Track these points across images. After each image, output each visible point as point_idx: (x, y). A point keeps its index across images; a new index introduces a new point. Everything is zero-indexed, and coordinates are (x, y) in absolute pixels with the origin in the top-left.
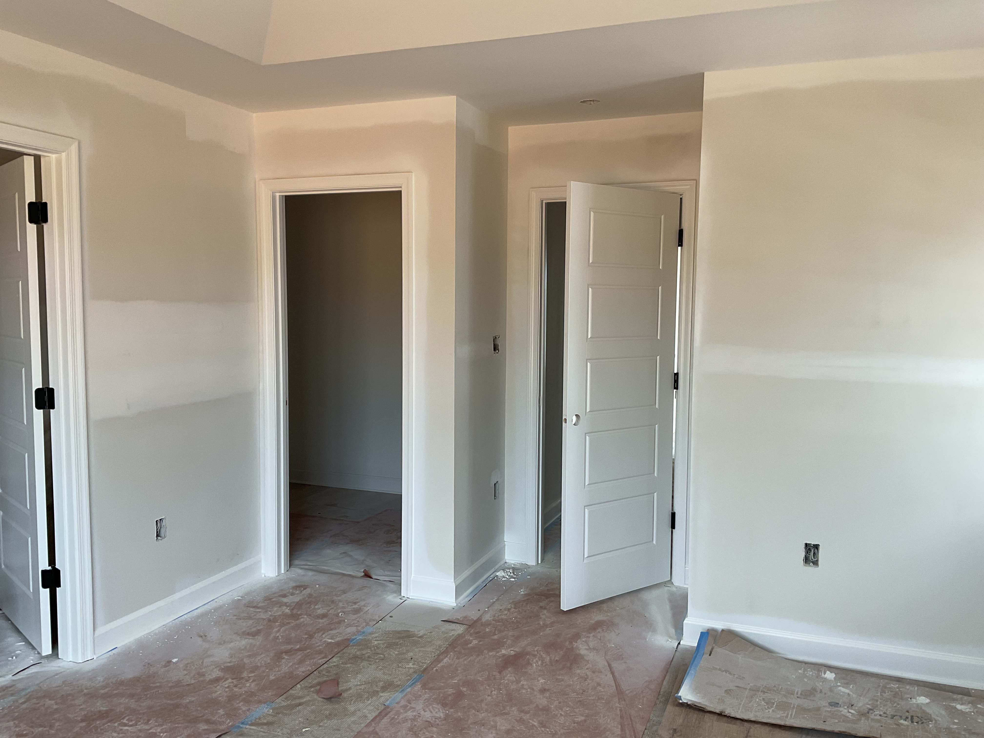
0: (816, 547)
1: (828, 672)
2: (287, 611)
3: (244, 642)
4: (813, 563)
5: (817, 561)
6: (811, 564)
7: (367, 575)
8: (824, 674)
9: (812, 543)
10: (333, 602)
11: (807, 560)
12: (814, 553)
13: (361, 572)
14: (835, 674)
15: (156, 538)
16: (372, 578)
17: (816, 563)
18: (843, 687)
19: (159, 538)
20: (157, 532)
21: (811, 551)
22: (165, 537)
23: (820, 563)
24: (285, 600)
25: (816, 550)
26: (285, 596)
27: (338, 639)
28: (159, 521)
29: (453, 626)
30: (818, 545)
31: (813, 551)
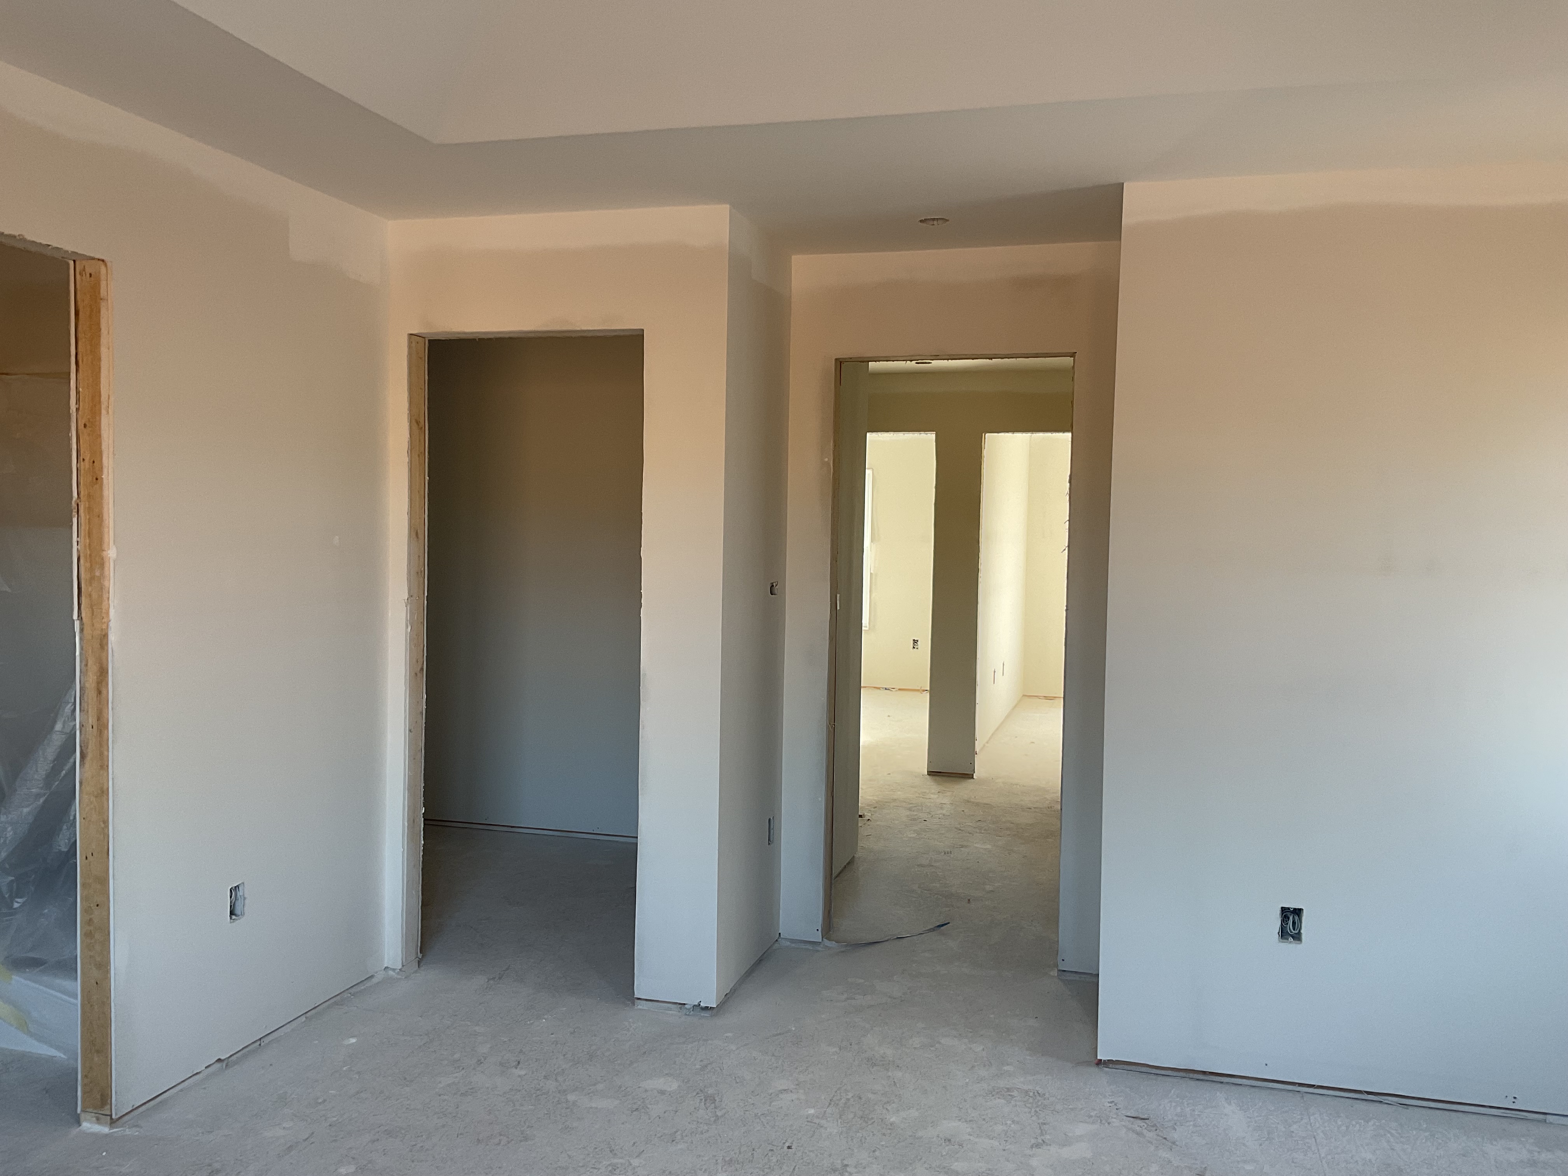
0: (1298, 912)
4: (1293, 937)
5: (1299, 933)
6: (1291, 939)
9: (1292, 907)
11: (1284, 934)
12: (1294, 923)
15: (229, 917)
17: (1297, 937)
19: (234, 917)
20: (231, 906)
21: (1289, 918)
22: (243, 914)
23: (1303, 937)
25: (1296, 918)
28: (234, 888)
30: (1300, 910)
31: (1291, 918)
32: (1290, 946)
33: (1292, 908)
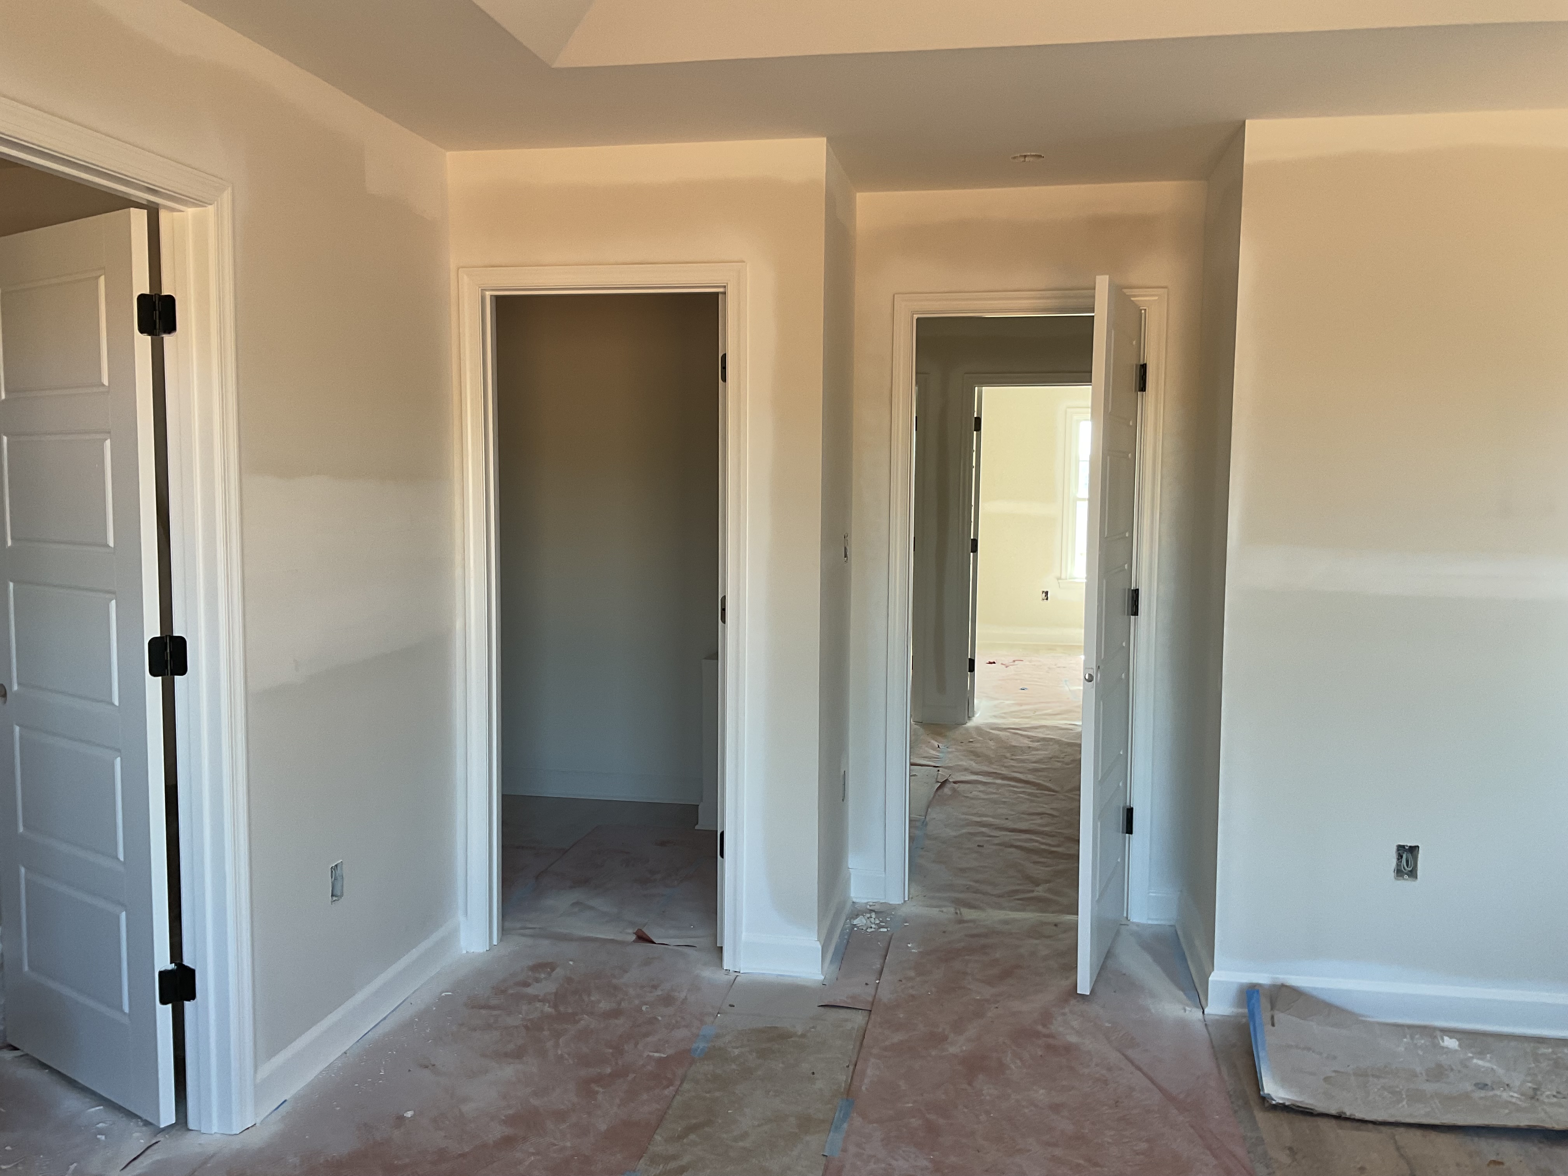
0: (1414, 849)
1: (1446, 1038)
2: (547, 1009)
3: (509, 1071)
4: (1407, 874)
5: (1416, 870)
6: (1406, 877)
7: (643, 938)
8: (1443, 1042)
9: (1409, 845)
10: (616, 988)
11: (1399, 872)
12: (1409, 861)
13: (629, 934)
14: (1458, 1040)
15: (331, 899)
16: (655, 943)
17: (1413, 875)
18: (1478, 1059)
19: (334, 898)
20: (332, 887)
21: (1405, 856)
22: (342, 895)
23: (1419, 874)
24: (529, 990)
25: (1414, 855)
26: (526, 984)
27: (670, 1052)
28: (334, 867)
29: (843, 1014)
30: (1417, 846)
32: (1406, 884)
33: (1407, 846)
